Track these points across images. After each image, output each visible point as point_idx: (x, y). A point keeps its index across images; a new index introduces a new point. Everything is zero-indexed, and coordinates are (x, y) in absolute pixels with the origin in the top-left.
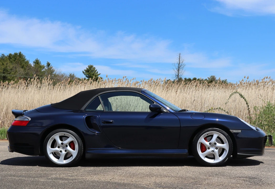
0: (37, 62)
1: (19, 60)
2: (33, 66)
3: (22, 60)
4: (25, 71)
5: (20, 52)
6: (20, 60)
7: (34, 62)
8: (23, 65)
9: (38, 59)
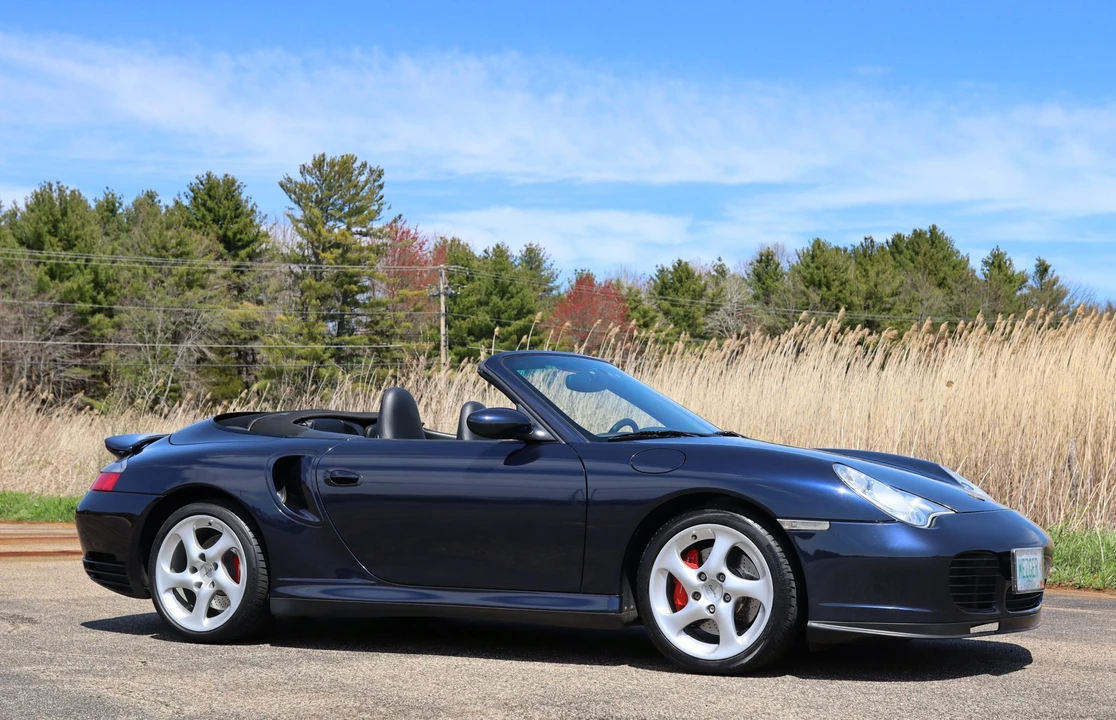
0: (997, 262)
1: (928, 255)
2: (979, 275)
3: (941, 256)
4: (952, 300)
5: (934, 227)
6: (931, 258)
7: (986, 263)
8: (942, 275)
9: (1002, 250)
